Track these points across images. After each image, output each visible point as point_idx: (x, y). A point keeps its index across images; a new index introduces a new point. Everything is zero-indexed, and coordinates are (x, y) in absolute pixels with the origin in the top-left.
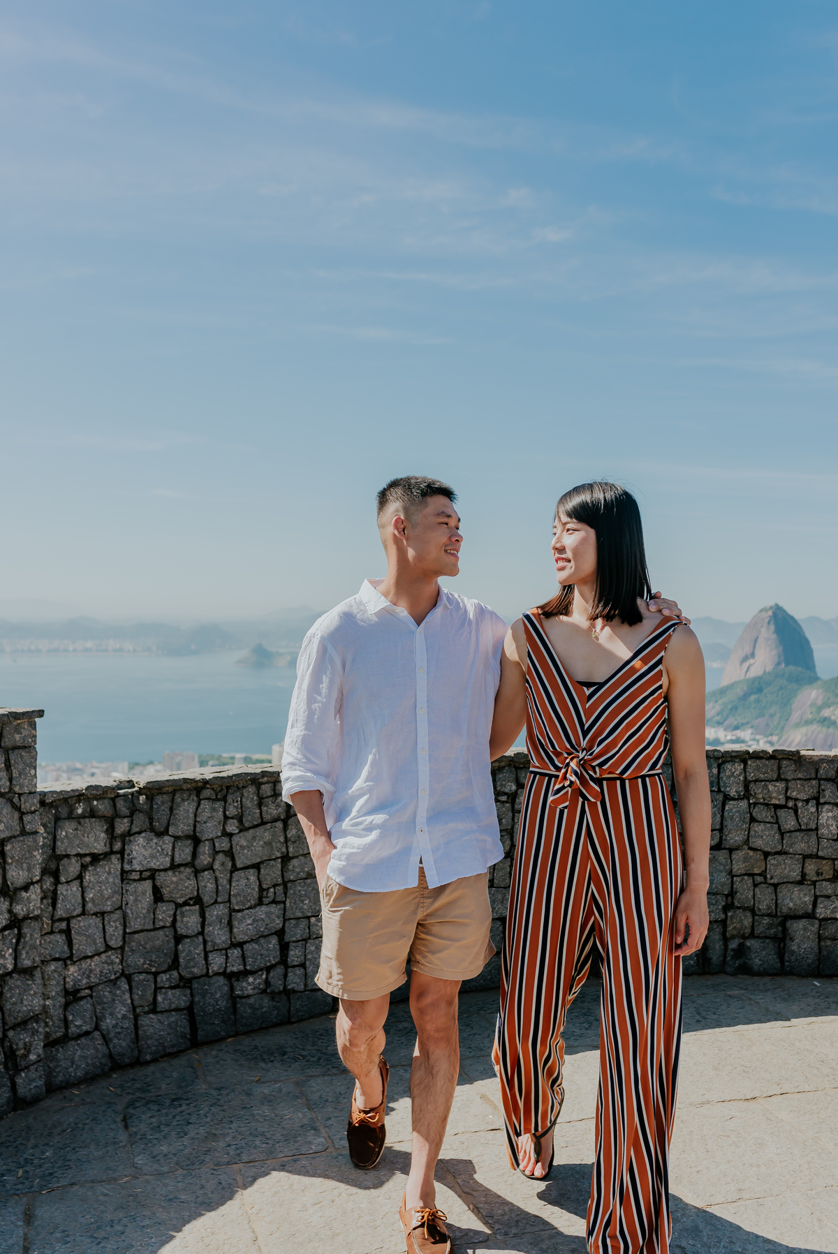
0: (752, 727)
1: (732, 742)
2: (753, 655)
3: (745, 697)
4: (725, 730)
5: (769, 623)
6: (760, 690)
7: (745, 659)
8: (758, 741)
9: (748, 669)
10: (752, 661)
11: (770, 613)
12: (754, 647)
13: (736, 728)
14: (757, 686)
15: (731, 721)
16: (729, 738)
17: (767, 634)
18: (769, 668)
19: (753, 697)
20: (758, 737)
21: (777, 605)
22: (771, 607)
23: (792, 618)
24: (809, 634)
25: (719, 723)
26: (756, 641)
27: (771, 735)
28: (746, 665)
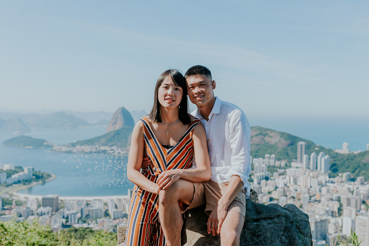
0: (116, 145)
1: (110, 150)
2: (116, 123)
3: (114, 136)
4: (108, 147)
5: (121, 113)
6: (118, 134)
7: (114, 124)
8: (118, 150)
9: (115, 127)
10: (116, 125)
11: (121, 110)
12: (116, 120)
13: (111, 146)
14: (118, 133)
15: (110, 144)
16: (109, 149)
17: (120, 116)
18: (121, 127)
19: (116, 136)
20: (118, 148)
21: (123, 107)
22: (121, 108)
23: (128, 111)
24: (133, 116)
25: (106, 145)
26: (117, 119)
27: (122, 147)
28: (114, 126)
